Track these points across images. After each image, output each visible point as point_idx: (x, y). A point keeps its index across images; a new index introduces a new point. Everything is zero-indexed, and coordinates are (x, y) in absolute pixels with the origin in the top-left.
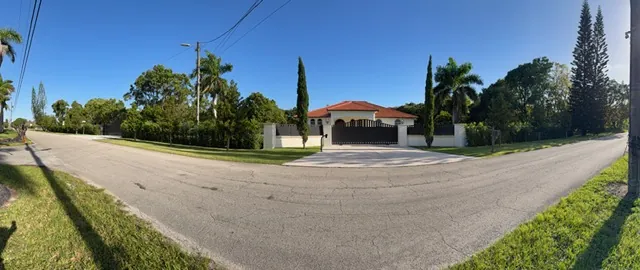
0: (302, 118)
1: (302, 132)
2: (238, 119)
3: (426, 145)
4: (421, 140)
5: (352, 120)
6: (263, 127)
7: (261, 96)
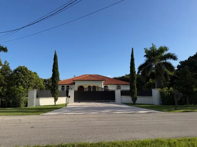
0: (55, 86)
1: (54, 94)
2: (8, 87)
3: (132, 102)
4: (129, 99)
5: (89, 87)
6: (28, 92)
7: (26, 69)
